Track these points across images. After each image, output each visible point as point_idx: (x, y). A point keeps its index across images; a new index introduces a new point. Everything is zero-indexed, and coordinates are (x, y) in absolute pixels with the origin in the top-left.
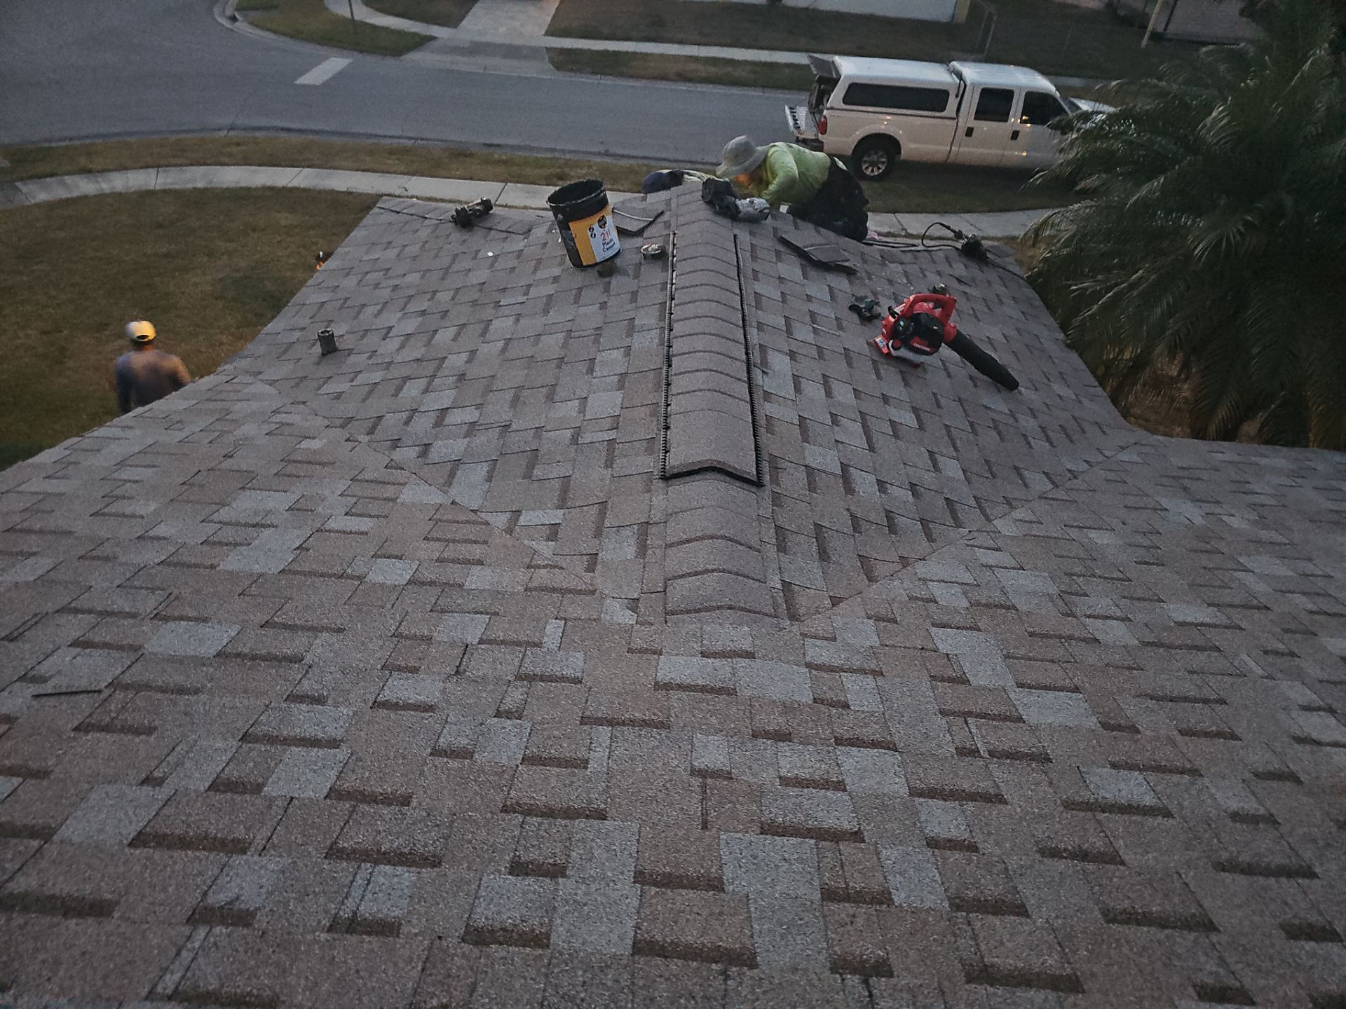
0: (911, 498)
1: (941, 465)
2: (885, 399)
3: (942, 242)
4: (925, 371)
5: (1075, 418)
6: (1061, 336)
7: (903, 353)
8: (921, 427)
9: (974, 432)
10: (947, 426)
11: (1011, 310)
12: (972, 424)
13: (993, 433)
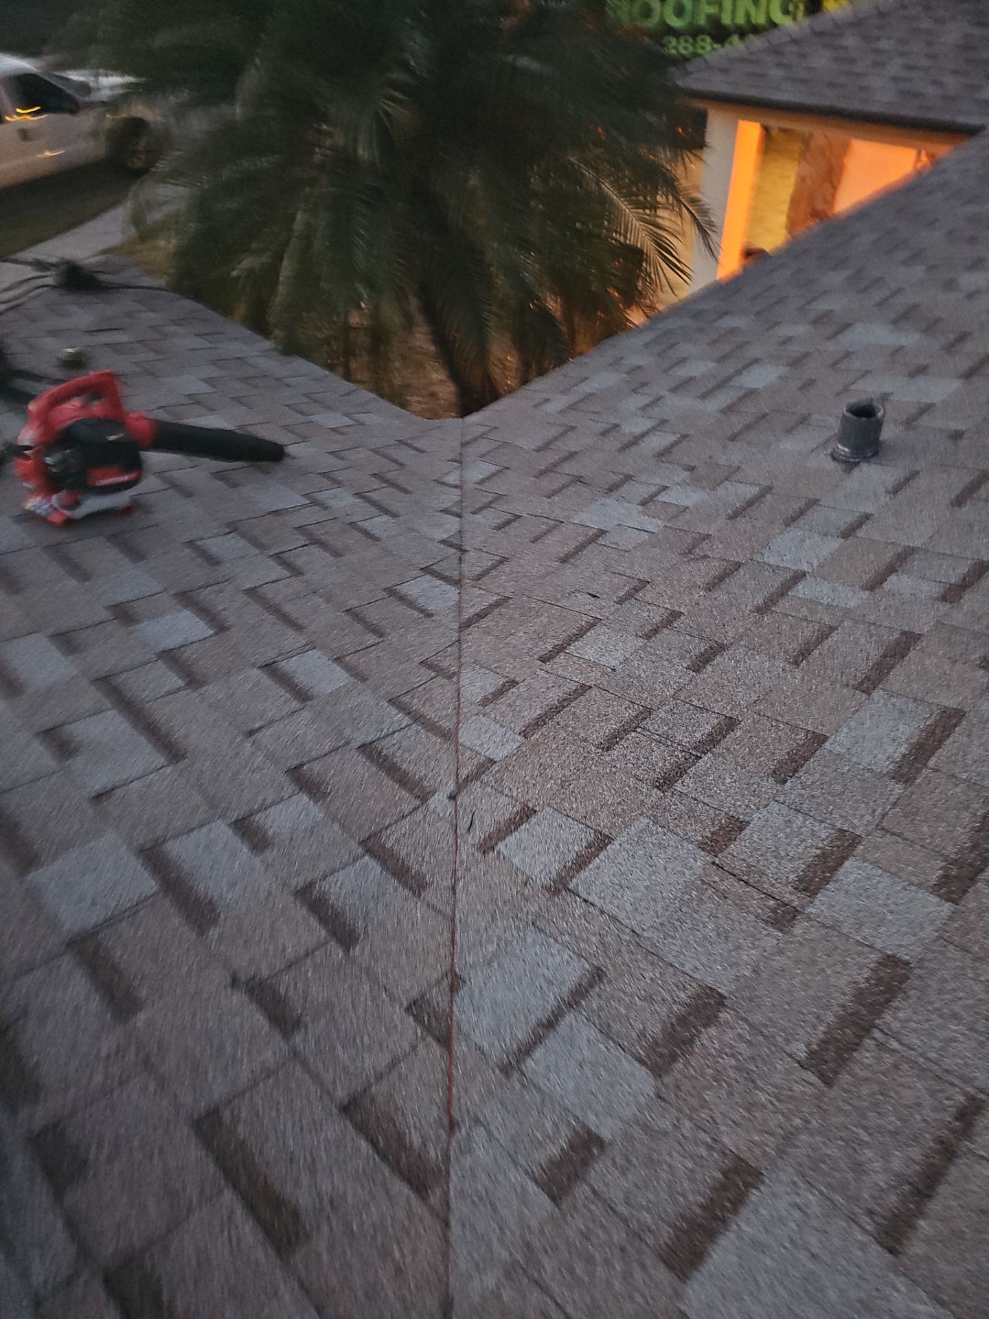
0: (316, 812)
1: (301, 679)
2: (124, 614)
3: (25, 288)
4: (148, 510)
5: (375, 451)
6: (267, 344)
7: (92, 504)
8: (221, 628)
9: (296, 572)
10: (252, 592)
11: (185, 340)
12: (279, 558)
13: (316, 551)
